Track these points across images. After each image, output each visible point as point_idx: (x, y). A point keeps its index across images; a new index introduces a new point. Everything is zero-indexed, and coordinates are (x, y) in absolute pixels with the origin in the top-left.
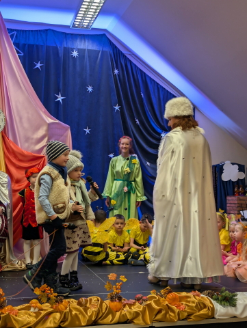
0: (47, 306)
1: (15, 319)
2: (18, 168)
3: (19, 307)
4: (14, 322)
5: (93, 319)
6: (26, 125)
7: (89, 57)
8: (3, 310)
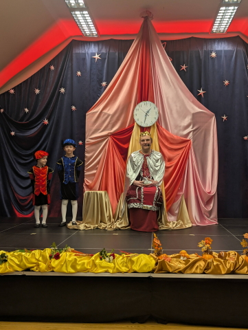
0: (193, 256)
1: (169, 265)
2: (170, 149)
3: (171, 256)
4: (168, 267)
5: (232, 269)
6: (175, 115)
7: (225, 56)
8: (160, 257)
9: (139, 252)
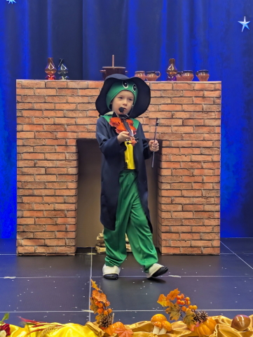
0: (181, 326)
3: (133, 326)
8: (108, 331)
9: (64, 320)
